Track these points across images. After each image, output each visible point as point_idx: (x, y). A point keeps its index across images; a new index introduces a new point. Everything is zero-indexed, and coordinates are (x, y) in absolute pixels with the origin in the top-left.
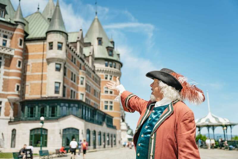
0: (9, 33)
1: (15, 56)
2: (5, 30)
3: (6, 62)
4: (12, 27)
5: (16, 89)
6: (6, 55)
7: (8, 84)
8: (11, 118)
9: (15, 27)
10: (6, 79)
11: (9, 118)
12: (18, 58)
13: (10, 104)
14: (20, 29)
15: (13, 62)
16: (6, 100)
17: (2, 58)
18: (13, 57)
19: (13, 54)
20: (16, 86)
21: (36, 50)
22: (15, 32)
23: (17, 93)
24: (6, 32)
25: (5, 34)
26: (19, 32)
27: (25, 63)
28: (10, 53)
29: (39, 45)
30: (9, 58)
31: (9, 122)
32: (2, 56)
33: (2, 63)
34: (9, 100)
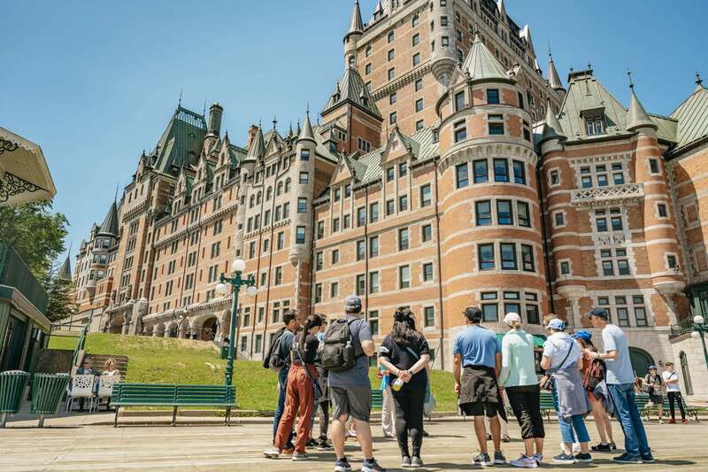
0: (622, 157)
1: (648, 197)
2: (612, 155)
3: (631, 214)
4: (627, 142)
5: (667, 266)
6: (626, 200)
7: (647, 258)
8: (674, 329)
9: (632, 140)
10: (640, 248)
11: (668, 328)
12: (655, 199)
13: (665, 299)
14: (644, 140)
15: (647, 210)
16: (652, 291)
17: (621, 209)
18: (644, 201)
19: (641, 193)
20: (665, 258)
21: (698, 170)
22: (637, 150)
23: (671, 272)
24: (615, 157)
25: (615, 161)
26: (644, 145)
27: (680, 204)
28: (633, 194)
29: (704, 154)
30: (637, 204)
31: (670, 338)
32: (620, 206)
33: (622, 218)
34: (658, 290)
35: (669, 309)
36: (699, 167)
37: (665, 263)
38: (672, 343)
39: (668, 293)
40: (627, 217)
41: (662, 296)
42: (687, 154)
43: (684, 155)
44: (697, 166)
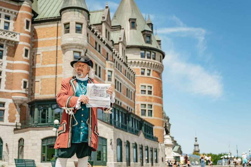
0: (12, 12)
1: (20, 43)
3: (9, 51)
4: (16, 4)
5: (22, 87)
6: (9, 41)
7: (12, 80)
8: (18, 124)
9: (19, 4)
10: (10, 73)
11: (14, 124)
13: (16, 106)
14: (26, 7)
15: (18, 50)
16: (10, 101)
17: (4, 45)
18: (18, 45)
19: (18, 40)
20: (22, 82)
21: (47, 35)
22: (20, 12)
23: (24, 91)
24: (8, 11)
25: (7, 14)
26: (25, 10)
27: (33, 52)
28: (14, 39)
29: (52, 27)
30: (14, 45)
31: (15, 130)
32: (4, 44)
33: (4, 52)
34: (14, 101)
35: (17, 113)
36: (48, 34)
37: (21, 85)
38: (15, 133)
39: (19, 104)
40: (7, 52)
41: (15, 104)
42: (44, 23)
43: (42, 23)
44: (47, 33)
